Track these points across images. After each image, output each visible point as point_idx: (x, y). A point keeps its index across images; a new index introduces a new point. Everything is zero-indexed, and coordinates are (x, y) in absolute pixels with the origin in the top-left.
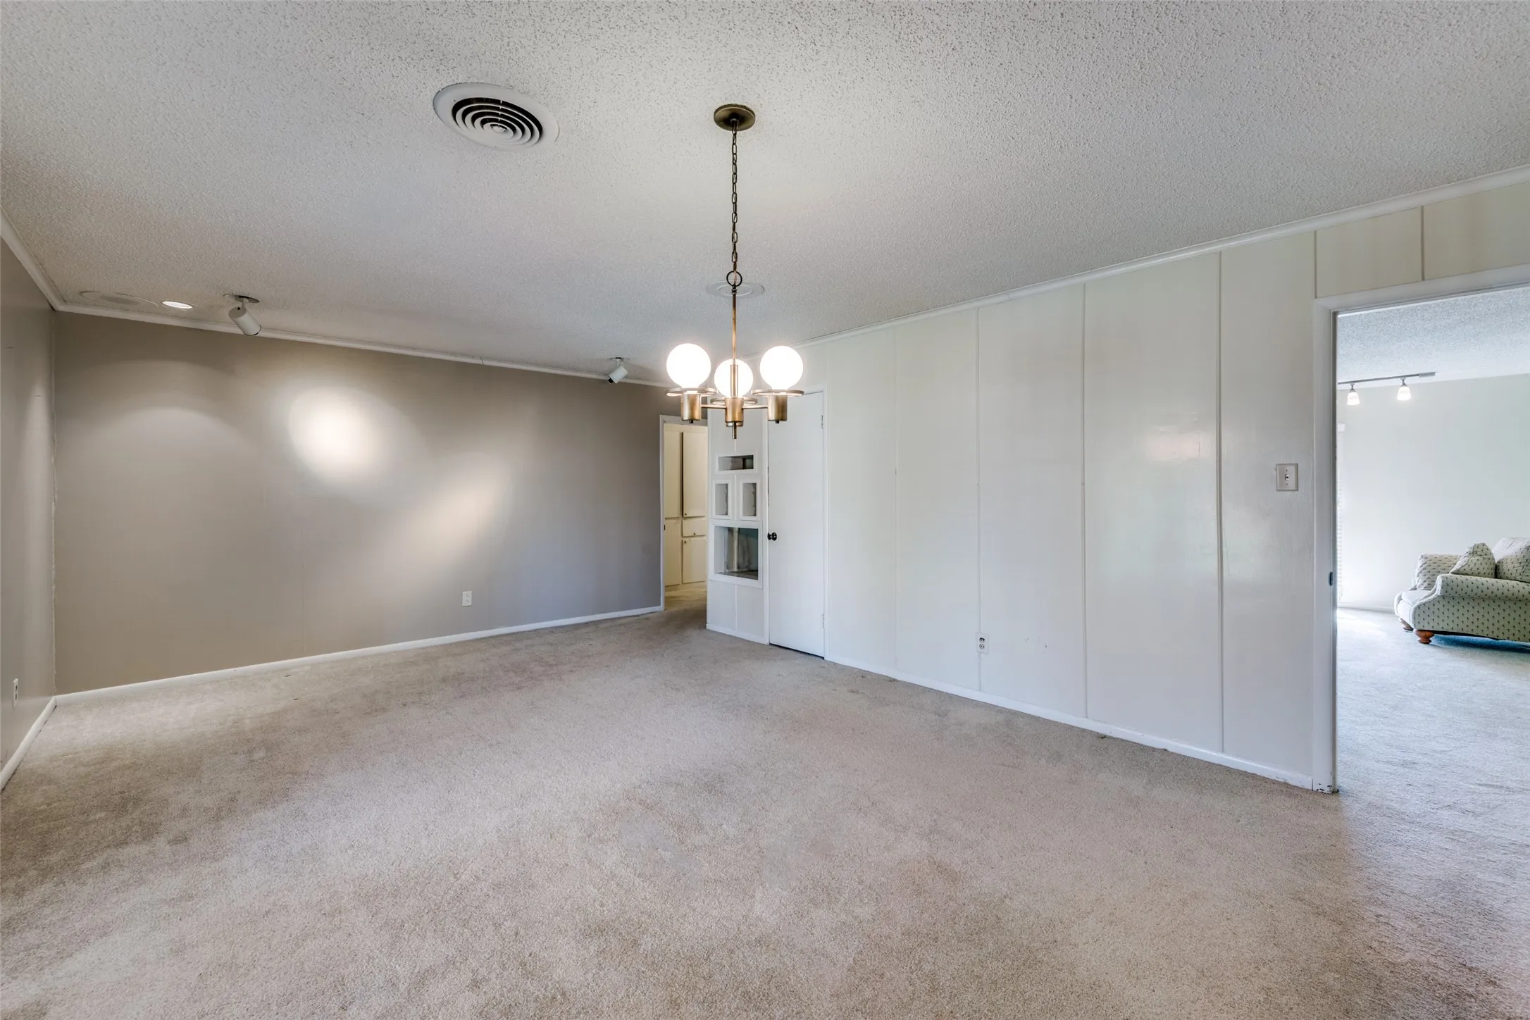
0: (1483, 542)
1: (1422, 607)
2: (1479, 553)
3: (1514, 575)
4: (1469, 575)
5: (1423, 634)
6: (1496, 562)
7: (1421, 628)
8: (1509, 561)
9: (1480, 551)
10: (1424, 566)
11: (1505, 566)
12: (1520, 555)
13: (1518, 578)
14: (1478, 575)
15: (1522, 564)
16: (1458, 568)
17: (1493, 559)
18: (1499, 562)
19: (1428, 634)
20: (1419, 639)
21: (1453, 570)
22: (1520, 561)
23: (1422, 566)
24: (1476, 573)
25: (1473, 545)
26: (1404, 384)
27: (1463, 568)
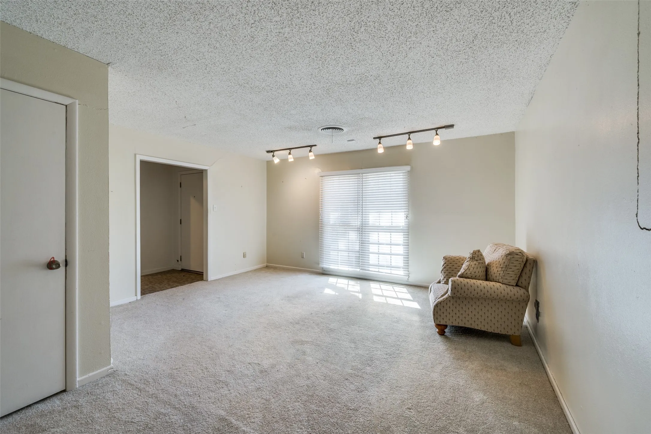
0: (478, 249)
1: (439, 305)
2: (476, 258)
3: (497, 278)
4: (469, 278)
5: (440, 327)
6: (486, 263)
7: (439, 323)
8: (494, 265)
9: (477, 256)
10: (445, 265)
11: (492, 269)
12: (502, 262)
13: (501, 280)
14: (475, 278)
15: (503, 269)
16: (463, 272)
17: (485, 263)
18: (488, 265)
19: (443, 327)
20: (437, 330)
21: (459, 273)
22: (501, 266)
23: (443, 266)
24: (474, 276)
25: (472, 252)
26: (437, 134)
27: (466, 272)
